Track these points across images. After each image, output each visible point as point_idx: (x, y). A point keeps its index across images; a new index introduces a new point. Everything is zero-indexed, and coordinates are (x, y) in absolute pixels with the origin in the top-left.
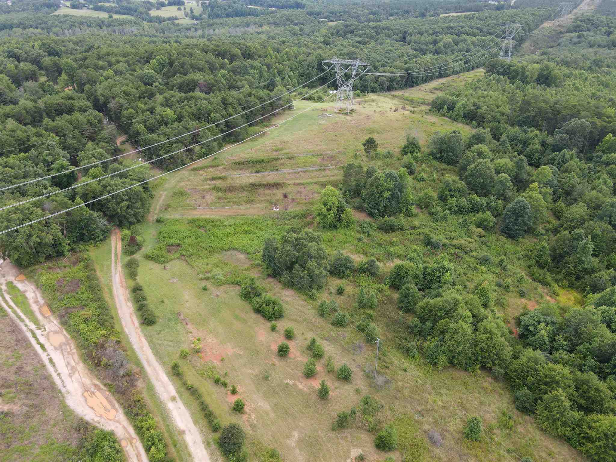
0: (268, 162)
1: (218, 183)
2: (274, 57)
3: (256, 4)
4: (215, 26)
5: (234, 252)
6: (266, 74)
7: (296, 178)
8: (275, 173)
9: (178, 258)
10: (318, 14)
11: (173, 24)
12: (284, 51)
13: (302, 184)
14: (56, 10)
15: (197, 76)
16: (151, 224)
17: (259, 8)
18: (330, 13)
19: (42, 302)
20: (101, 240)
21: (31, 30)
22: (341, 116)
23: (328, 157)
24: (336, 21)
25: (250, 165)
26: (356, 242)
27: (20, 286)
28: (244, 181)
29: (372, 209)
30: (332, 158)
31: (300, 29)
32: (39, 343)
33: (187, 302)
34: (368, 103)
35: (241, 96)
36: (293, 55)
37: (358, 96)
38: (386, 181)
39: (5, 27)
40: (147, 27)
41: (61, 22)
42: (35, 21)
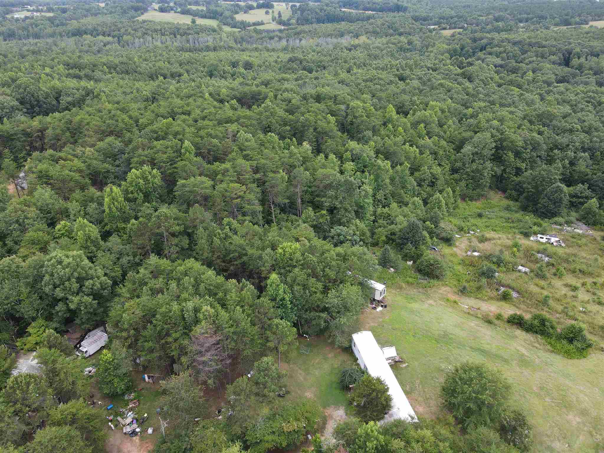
3: (351, 6)
4: (302, 35)
14: (142, 14)
17: (353, 11)
18: (440, 18)
21: (101, 37)
39: (78, 33)
40: (225, 35)
41: (135, 30)
42: (110, 27)
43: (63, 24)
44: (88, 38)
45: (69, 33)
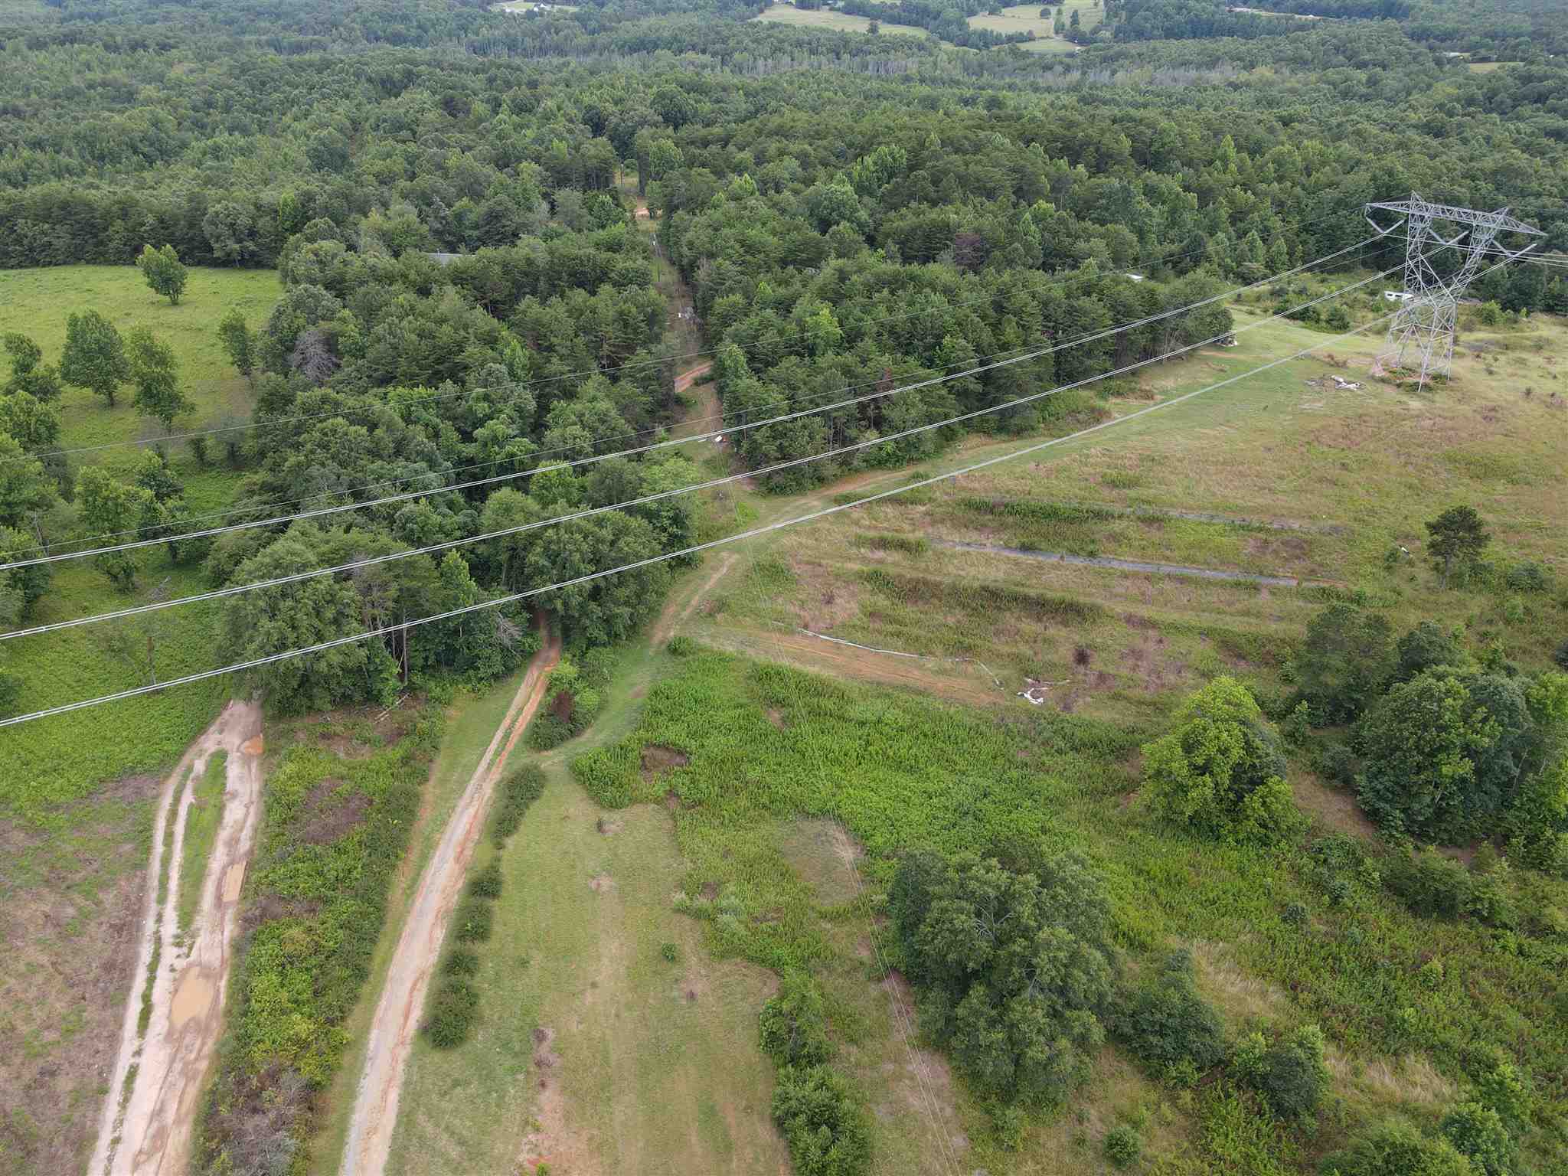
0: (1071, 520)
1: (890, 559)
2: (1233, 167)
3: (1260, 1)
4: (1121, 61)
5: (833, 829)
6: (1189, 218)
7: (1144, 599)
8: (1079, 562)
9: (657, 801)
10: (1446, 37)
11: (1015, 54)
12: (1276, 149)
13: (1153, 625)
14: (761, 11)
15: (960, 215)
16: (651, 652)
17: (1264, 13)
18: (1486, 35)
19: (245, 845)
20: (496, 677)
21: (691, 55)
22: (1390, 393)
23: (1285, 543)
24: (1498, 60)
25: (1011, 519)
26: (1272, 922)
27: (234, 771)
28: (973, 572)
29: (1381, 798)
30: (1300, 548)
31: (1369, 81)
32: (146, 998)
33: (594, 985)
34: (1518, 354)
35: (1058, 292)
36: (1300, 165)
37: (1489, 320)
38: (1466, 718)
39: (642, 46)
40: (945, 57)
41: (756, 41)
42: (706, 35)
43: (604, 28)
44: (665, 55)
45: (623, 46)
